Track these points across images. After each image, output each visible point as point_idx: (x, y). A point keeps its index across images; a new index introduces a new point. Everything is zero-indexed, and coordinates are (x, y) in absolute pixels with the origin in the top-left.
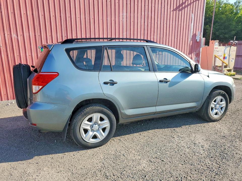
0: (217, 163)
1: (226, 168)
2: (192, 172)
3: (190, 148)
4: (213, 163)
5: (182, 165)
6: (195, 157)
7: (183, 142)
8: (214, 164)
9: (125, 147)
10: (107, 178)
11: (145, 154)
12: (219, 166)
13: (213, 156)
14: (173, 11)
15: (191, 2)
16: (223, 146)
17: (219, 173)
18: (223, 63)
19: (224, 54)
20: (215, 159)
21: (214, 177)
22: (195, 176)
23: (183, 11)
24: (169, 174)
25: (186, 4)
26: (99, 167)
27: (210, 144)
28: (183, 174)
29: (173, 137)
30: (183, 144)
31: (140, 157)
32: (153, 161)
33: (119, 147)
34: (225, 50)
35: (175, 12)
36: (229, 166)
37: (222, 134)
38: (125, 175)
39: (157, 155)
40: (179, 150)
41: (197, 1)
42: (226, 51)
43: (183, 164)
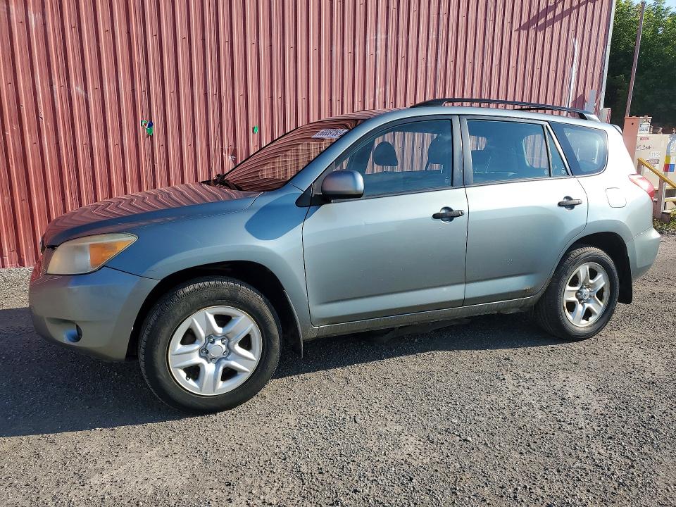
0: (624, 453)
1: (651, 470)
2: (549, 476)
3: (547, 411)
4: (613, 453)
5: (521, 453)
6: (562, 436)
7: (531, 392)
8: (616, 456)
9: (359, 397)
10: (302, 479)
11: (416, 419)
12: (629, 462)
13: (613, 434)
14: (519, 30)
15: (574, 5)
16: (647, 409)
17: (628, 482)
18: (663, 181)
19: (668, 157)
20: (621, 444)
21: (613, 493)
22: (556, 486)
23: (548, 30)
24: (481, 477)
25: (558, 11)
26: (283, 448)
27: (607, 401)
28: (521, 479)
29: (501, 377)
30: (527, 396)
31: (399, 428)
32: (435, 440)
33: (343, 397)
34: (669, 146)
35: (523, 33)
36: (661, 463)
37: (647, 376)
38: (354, 473)
39: (450, 423)
40: (516, 415)
41: (589, 3)
42: (672, 148)
43: (524, 451)
